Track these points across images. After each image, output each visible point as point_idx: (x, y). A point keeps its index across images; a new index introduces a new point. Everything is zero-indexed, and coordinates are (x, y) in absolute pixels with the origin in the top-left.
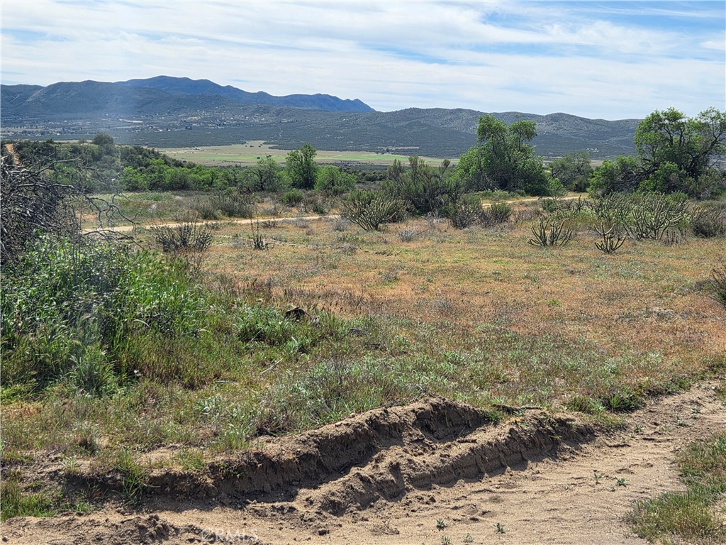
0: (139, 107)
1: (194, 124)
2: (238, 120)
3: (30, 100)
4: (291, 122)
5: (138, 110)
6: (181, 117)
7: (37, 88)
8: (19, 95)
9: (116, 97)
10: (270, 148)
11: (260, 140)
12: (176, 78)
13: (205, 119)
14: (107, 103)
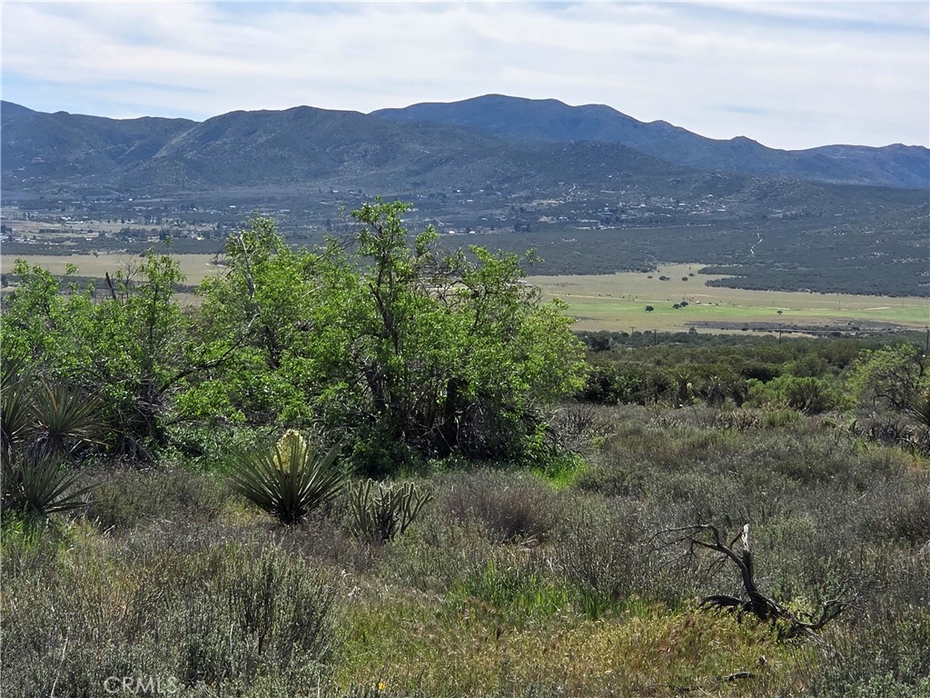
0: (417, 173)
1: (544, 219)
2: (658, 210)
3: (163, 153)
4: (794, 217)
5: (412, 180)
6: (514, 200)
7: (182, 124)
8: (137, 144)
9: (363, 146)
10: (710, 284)
11: (696, 261)
12: (527, 100)
13: (574, 205)
14: (341, 162)
